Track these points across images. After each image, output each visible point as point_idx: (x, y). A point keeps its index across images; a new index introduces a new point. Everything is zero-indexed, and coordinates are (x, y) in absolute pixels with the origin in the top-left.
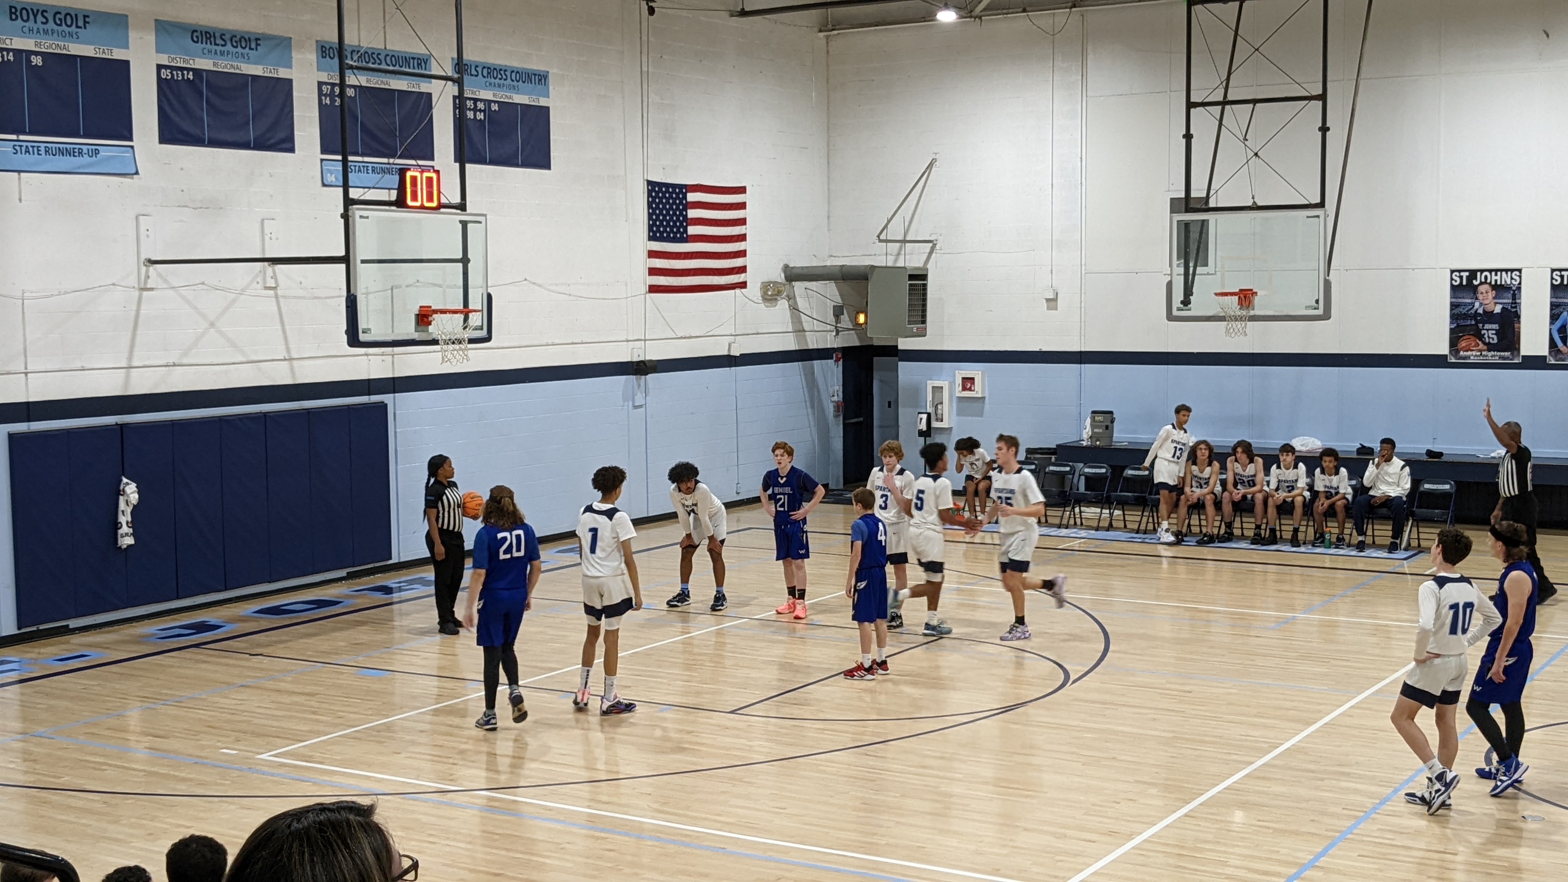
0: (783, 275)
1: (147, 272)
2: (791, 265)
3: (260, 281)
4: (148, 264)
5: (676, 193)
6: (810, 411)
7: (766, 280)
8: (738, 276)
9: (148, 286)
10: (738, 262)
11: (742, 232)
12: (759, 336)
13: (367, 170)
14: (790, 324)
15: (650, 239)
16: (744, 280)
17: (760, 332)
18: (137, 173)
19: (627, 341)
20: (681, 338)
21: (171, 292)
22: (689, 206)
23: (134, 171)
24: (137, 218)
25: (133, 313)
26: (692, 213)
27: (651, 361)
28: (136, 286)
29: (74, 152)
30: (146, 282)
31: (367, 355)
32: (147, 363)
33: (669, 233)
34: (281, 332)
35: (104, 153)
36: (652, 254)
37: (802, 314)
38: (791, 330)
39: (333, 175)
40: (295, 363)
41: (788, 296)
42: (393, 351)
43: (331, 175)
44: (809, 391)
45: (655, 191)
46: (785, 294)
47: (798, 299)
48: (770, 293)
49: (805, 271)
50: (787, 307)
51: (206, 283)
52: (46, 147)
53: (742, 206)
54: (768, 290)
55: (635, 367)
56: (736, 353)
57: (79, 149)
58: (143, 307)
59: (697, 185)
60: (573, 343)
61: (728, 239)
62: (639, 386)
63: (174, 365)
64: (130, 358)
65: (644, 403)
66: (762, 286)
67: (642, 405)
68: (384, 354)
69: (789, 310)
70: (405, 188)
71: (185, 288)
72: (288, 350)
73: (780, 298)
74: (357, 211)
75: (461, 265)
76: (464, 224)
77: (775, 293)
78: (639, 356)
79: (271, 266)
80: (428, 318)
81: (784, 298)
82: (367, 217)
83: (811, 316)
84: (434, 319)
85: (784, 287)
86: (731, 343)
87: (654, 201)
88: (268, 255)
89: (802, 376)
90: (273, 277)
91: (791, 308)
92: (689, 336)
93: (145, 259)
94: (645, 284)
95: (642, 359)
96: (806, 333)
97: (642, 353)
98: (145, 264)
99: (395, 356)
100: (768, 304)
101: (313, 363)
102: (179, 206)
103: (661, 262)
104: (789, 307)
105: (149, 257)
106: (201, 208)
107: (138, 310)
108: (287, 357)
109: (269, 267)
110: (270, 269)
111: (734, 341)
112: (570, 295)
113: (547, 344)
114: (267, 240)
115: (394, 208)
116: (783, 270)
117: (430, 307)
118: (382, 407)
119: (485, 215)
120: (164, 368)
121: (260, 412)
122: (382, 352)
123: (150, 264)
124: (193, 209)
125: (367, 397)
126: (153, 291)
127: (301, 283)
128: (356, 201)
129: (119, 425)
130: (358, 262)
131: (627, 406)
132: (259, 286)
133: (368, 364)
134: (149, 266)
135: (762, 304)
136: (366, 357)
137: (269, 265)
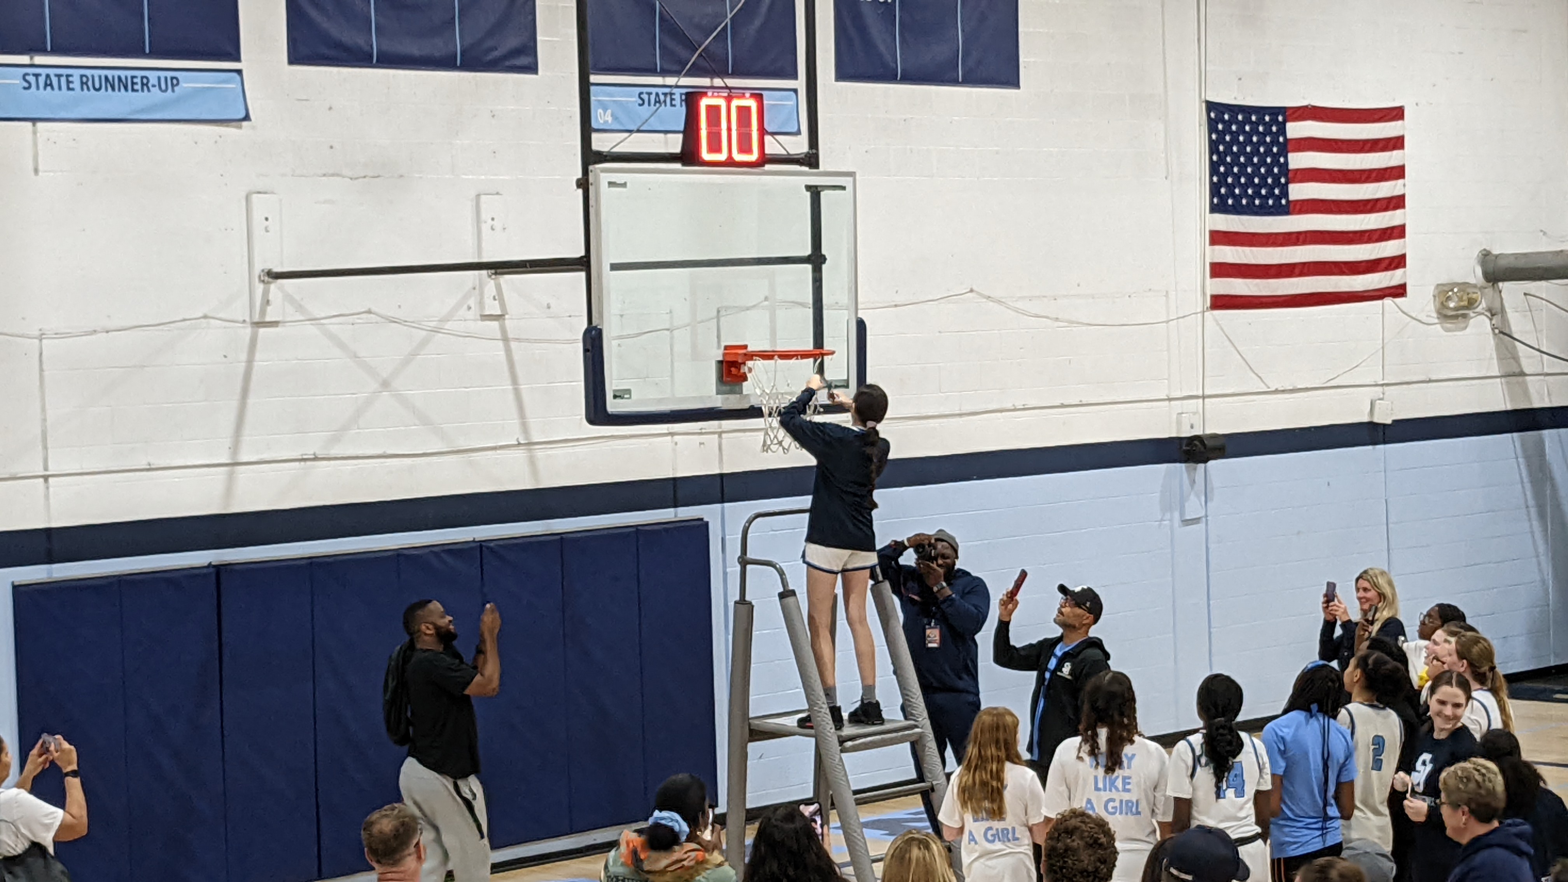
0: (1479, 271)
1: (266, 293)
2: (1496, 252)
3: (473, 306)
4: (266, 279)
5: (1265, 124)
6: (1536, 524)
7: (1444, 279)
8: (1389, 273)
9: (268, 319)
10: (1388, 249)
11: (1397, 192)
12: (1430, 384)
13: (672, 99)
14: (1495, 361)
15: (1214, 209)
16: (1402, 282)
17: (1434, 377)
18: (247, 118)
19: (1170, 400)
20: (1276, 392)
21: (311, 329)
22: (1289, 147)
23: (242, 115)
24: (248, 198)
25: (241, 367)
26: (1298, 160)
27: (1215, 436)
28: (248, 319)
29: (133, 84)
30: (263, 312)
31: (672, 434)
32: (266, 456)
33: (1252, 198)
34: (511, 397)
35: (187, 83)
36: (1218, 238)
37: (1517, 343)
38: (1498, 374)
39: (609, 112)
40: (540, 453)
41: (1490, 310)
42: (720, 427)
43: (605, 111)
44: (1533, 486)
45: (1223, 121)
46: (1484, 305)
47: (1511, 315)
48: (1452, 305)
49: (1521, 264)
50: (1489, 329)
51: (374, 309)
52: (82, 76)
53: (1397, 143)
54: (1449, 298)
55: (1184, 448)
56: (1384, 417)
57: (142, 78)
58: (258, 356)
59: (1306, 107)
60: (1063, 406)
61: (1369, 207)
62: (1193, 482)
63: (316, 459)
64: (235, 447)
65: (1203, 514)
66: (1436, 292)
67: (1199, 518)
68: (703, 431)
69: (1491, 335)
70: (698, 129)
71: (333, 320)
72: (525, 428)
73: (1472, 315)
74: (603, 174)
75: (809, 267)
76: (815, 192)
77: (1462, 304)
78: (1192, 427)
79: (493, 277)
80: (740, 370)
81: (1483, 314)
82: (624, 185)
83: (1537, 347)
84: (750, 370)
85: (1479, 293)
86: (1376, 401)
87: (1221, 140)
88: (485, 259)
89: (1521, 460)
90: (497, 297)
91: (1497, 331)
92: (1291, 388)
93: (263, 271)
94: (1204, 294)
95: (1198, 431)
96: (1528, 378)
97: (1197, 421)
98: (262, 278)
99: (724, 435)
100: (1449, 325)
101: (570, 450)
102: (324, 175)
103: (1237, 251)
104: (1493, 330)
105: (270, 267)
106: (365, 177)
107: (250, 361)
108: (522, 442)
109: (489, 280)
110: (492, 282)
111: (1381, 396)
112: (1057, 319)
113: (1013, 408)
114: (485, 228)
115: (678, 166)
116: (1479, 262)
117: (745, 347)
118: (701, 528)
119: (852, 174)
120: (297, 464)
121: (472, 539)
122: (701, 429)
123: (270, 280)
124: (351, 179)
125: (672, 510)
126: (277, 326)
127: (549, 307)
128: (606, 156)
129: (215, 566)
130: (606, 267)
131: (1171, 520)
132: (471, 314)
133: (674, 450)
134: (268, 283)
135: (1438, 326)
136: (669, 438)
137: (490, 276)
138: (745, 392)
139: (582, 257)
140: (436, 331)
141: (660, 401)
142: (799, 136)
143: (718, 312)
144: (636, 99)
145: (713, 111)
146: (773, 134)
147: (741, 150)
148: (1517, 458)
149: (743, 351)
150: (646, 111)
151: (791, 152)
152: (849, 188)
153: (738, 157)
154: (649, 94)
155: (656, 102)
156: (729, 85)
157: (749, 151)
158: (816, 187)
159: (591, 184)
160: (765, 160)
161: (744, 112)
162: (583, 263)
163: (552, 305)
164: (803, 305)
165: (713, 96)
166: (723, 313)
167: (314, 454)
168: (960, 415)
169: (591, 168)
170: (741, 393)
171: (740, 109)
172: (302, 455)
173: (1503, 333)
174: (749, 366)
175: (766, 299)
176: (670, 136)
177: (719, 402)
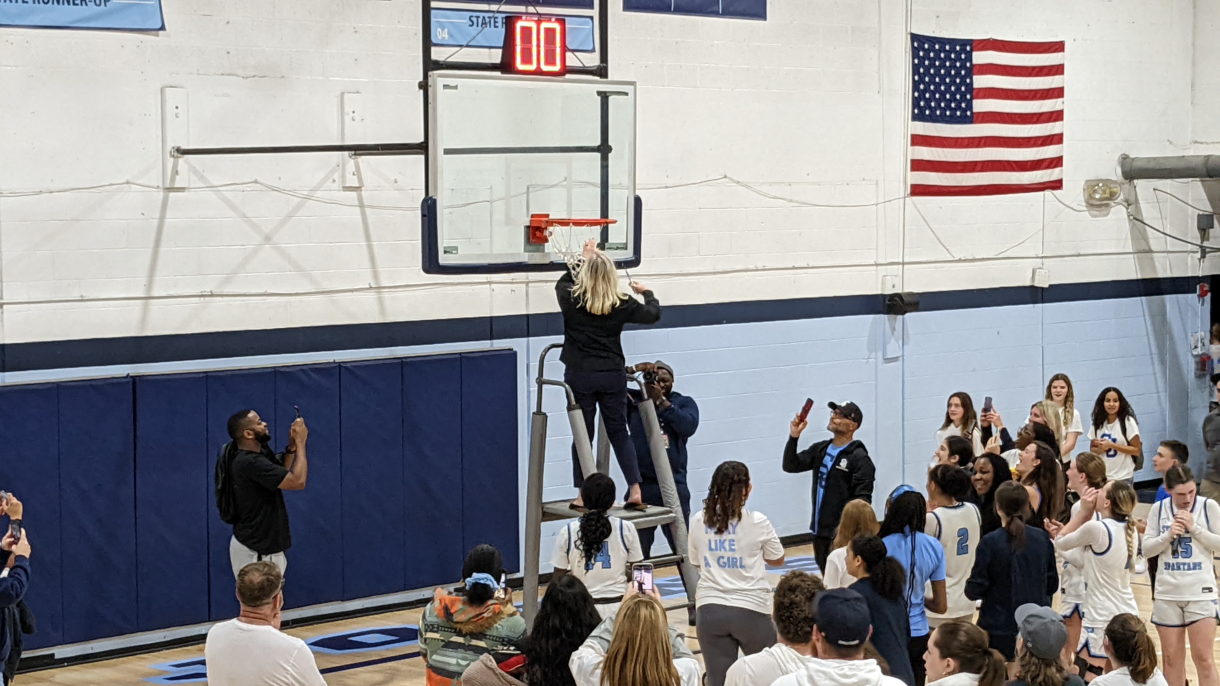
0: (1119, 170)
1: (175, 166)
2: (1132, 156)
3: (336, 179)
4: (176, 154)
5: (956, 52)
6: (1158, 367)
7: (1092, 177)
8: (1050, 171)
9: (176, 185)
10: (1049, 152)
11: (1058, 108)
12: (1079, 258)
13: (495, 22)
14: (1130, 241)
15: (915, 118)
16: (1059, 178)
17: (1081, 253)
18: (163, 28)
19: (877, 265)
20: (960, 261)
21: (209, 194)
22: (975, 70)
23: (159, 26)
24: (162, 90)
25: (156, 222)
26: (980, 81)
27: (911, 294)
28: (161, 186)
30: (173, 180)
31: (490, 283)
32: (173, 293)
33: (944, 110)
34: (365, 250)
36: (918, 140)
37: (1147, 227)
38: (1132, 251)
39: (446, 30)
40: (387, 295)
41: (1127, 201)
42: (527, 278)
43: (443, 30)
44: (1157, 339)
45: (924, 50)
46: (1122, 197)
47: (1143, 205)
48: (1097, 196)
49: (1152, 165)
50: (1126, 216)
51: (259, 180)
53: (1058, 70)
54: (1095, 191)
55: (887, 302)
56: (1043, 282)
58: (169, 214)
59: (989, 40)
60: (794, 268)
61: (1035, 119)
62: (893, 330)
63: (212, 295)
64: (149, 285)
65: (901, 354)
66: (1086, 187)
67: (897, 358)
68: (514, 281)
69: (1127, 221)
70: (514, 45)
71: (228, 188)
72: (376, 275)
73: (1114, 205)
74: (438, 78)
75: (598, 155)
76: (604, 97)
77: (1105, 196)
78: (894, 287)
79: (353, 157)
80: (543, 233)
81: (1121, 204)
82: (456, 87)
83: (1162, 230)
84: (551, 234)
85: (1119, 188)
86: (1036, 269)
87: (921, 64)
88: (348, 143)
89: (1147, 318)
90: (355, 173)
91: (1132, 218)
92: (971, 258)
93: (173, 148)
94: (905, 183)
95: (898, 290)
96: (1155, 254)
97: (898, 282)
98: (173, 154)
99: (530, 285)
100: (1095, 212)
101: (411, 293)
102: (222, 74)
103: (932, 151)
104: (1129, 216)
105: (179, 145)
106: (254, 77)
107: (162, 218)
108: (373, 286)
109: (350, 159)
110: (352, 162)
111: (1041, 266)
112: (791, 201)
113: (755, 268)
114: (347, 119)
115: (498, 74)
116: (1119, 163)
117: (547, 216)
118: (511, 356)
119: (633, 83)
120: (198, 299)
121: (333, 361)
122: (512, 280)
123: (179, 155)
124: (243, 77)
125: (489, 341)
126: (184, 192)
127: (396, 182)
128: (442, 65)
129: (131, 377)
130: (441, 152)
131: (876, 358)
132: (335, 186)
133: (491, 296)
134: (178, 157)
135: (1087, 212)
136: (488, 285)
137: (350, 157)
138: (546, 251)
139: (422, 143)
140: (307, 198)
141: (479, 256)
142: (594, 53)
143: (528, 188)
144: (467, 21)
145: (526, 31)
146: (573, 51)
147: (547, 63)
148: (1144, 316)
149: (546, 219)
150: (474, 30)
151: (586, 65)
152: (631, 94)
153: (545, 68)
154: (478, 17)
155: (482, 24)
156: (539, 12)
157: (554, 63)
158: (605, 92)
159: (430, 86)
160: (566, 70)
161: (550, 32)
162: (423, 148)
163: (398, 180)
164: (594, 185)
165: (526, 20)
166: (531, 189)
167: (211, 292)
168: (715, 273)
169: (430, 73)
170: (543, 251)
171: (547, 30)
172: (201, 292)
173: (1136, 219)
174: (550, 230)
175: (565, 180)
176: (492, 50)
177: (525, 258)
